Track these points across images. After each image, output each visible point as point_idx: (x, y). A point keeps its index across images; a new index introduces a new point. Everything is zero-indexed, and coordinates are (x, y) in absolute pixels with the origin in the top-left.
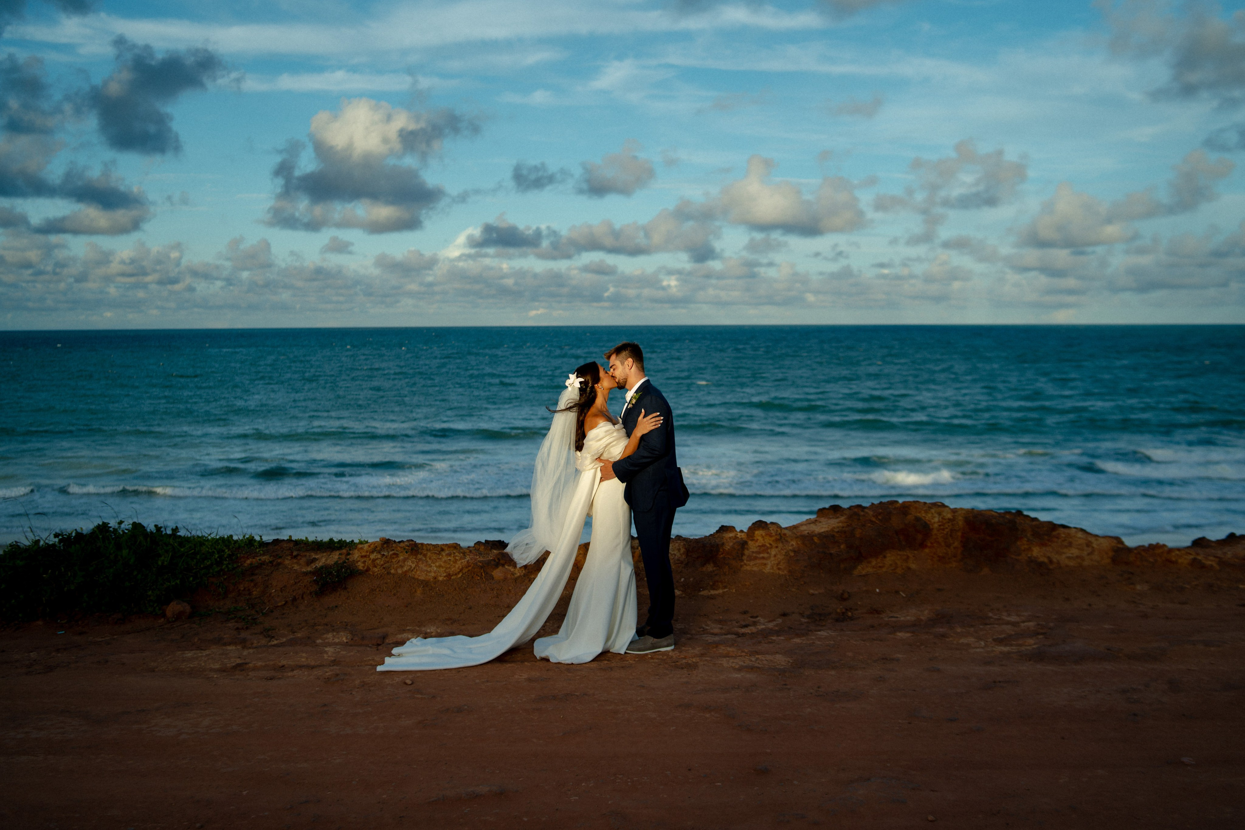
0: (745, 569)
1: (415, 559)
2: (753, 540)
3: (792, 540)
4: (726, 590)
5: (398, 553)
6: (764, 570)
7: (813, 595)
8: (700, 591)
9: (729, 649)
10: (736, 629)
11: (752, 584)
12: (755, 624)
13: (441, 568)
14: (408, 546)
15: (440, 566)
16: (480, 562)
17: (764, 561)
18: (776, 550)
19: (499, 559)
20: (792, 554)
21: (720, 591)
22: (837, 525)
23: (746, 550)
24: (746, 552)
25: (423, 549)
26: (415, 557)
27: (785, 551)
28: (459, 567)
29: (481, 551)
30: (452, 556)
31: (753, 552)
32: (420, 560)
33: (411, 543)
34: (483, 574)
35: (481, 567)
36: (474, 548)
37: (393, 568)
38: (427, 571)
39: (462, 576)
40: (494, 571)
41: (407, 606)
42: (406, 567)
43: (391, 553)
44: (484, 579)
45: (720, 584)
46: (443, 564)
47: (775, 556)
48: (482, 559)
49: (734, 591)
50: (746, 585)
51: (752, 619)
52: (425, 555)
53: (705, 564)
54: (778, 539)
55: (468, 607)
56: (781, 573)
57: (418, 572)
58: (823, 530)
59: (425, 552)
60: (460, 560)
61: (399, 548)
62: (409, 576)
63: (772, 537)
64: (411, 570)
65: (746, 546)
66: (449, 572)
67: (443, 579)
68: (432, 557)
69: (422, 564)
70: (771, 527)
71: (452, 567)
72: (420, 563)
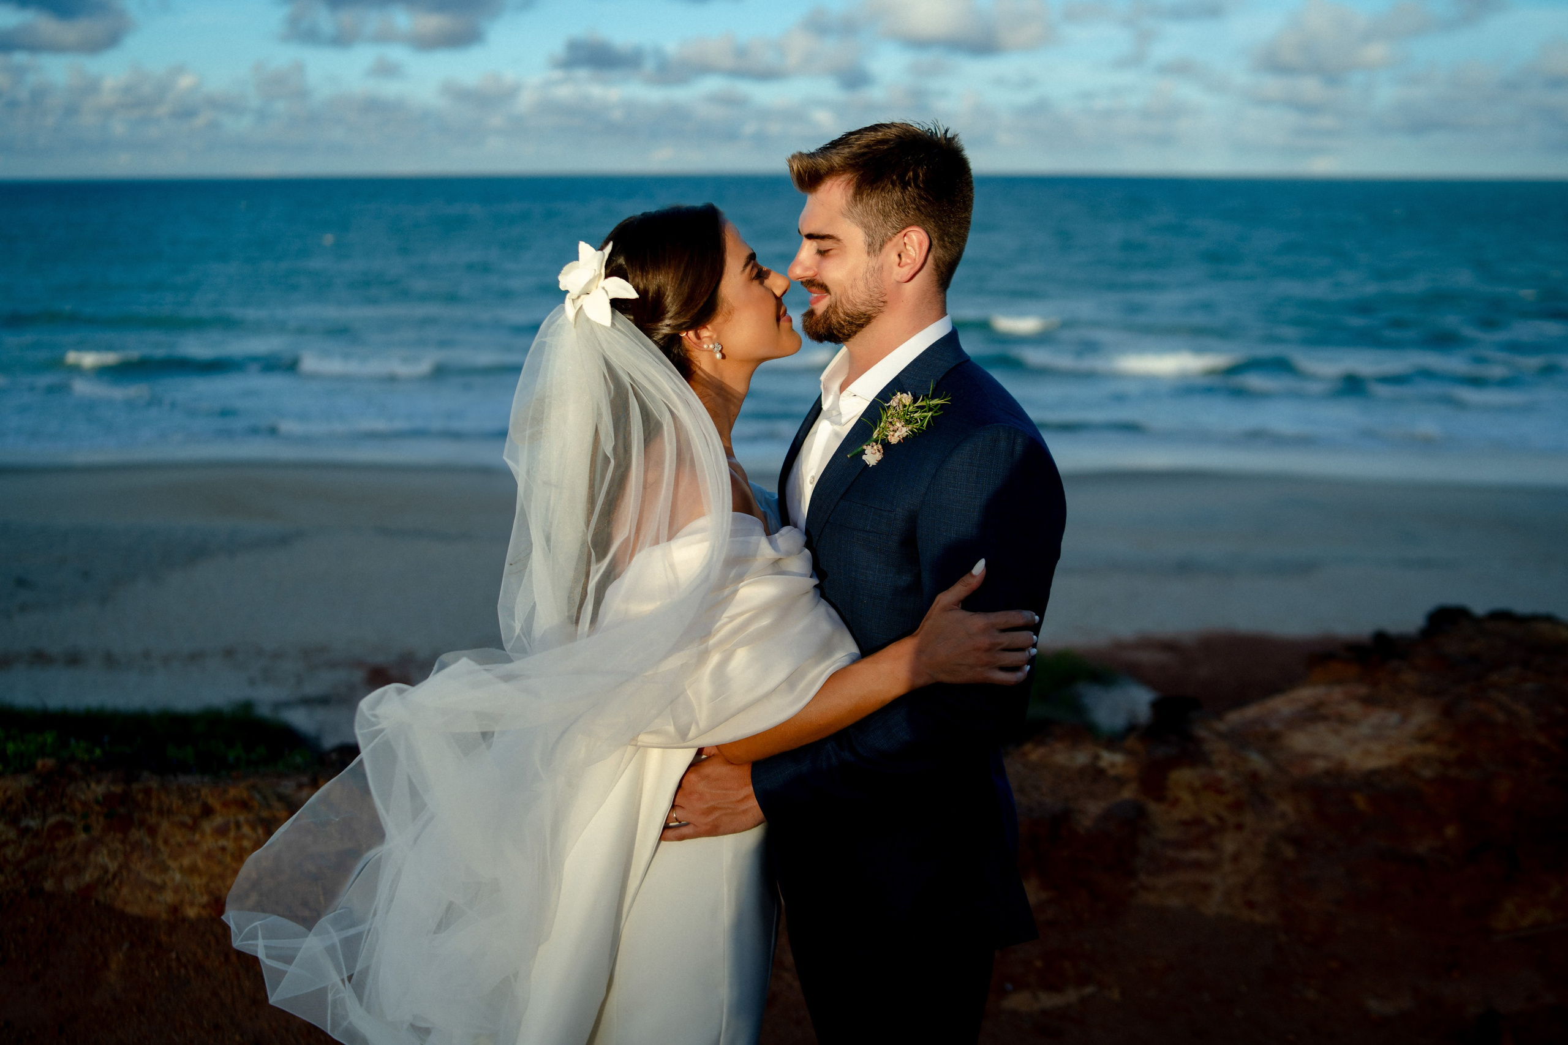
0: (1142, 902)
1: (123, 842)
2: (1160, 798)
4: (1088, 992)
6: (1202, 907)
8: (1004, 994)
11: (1170, 968)
13: (195, 876)
14: (100, 802)
15: (193, 870)
17: (1204, 878)
18: (1240, 837)
20: (1289, 852)
25: (149, 809)
26: (120, 836)
27: (1265, 840)
30: (232, 834)
31: (1167, 843)
37: (53, 875)
38: (152, 885)
42: (90, 871)
43: (52, 820)
46: (200, 863)
47: (1236, 858)
49: (1115, 995)
50: (1151, 968)
52: (152, 831)
56: (1258, 918)
57: (125, 891)
59: (154, 820)
62: (97, 902)
63: (1221, 792)
64: (106, 878)
65: (1142, 824)
66: (220, 889)
67: (199, 913)
68: (173, 836)
69: (141, 861)
70: (1212, 752)
71: (228, 872)
72: (136, 856)
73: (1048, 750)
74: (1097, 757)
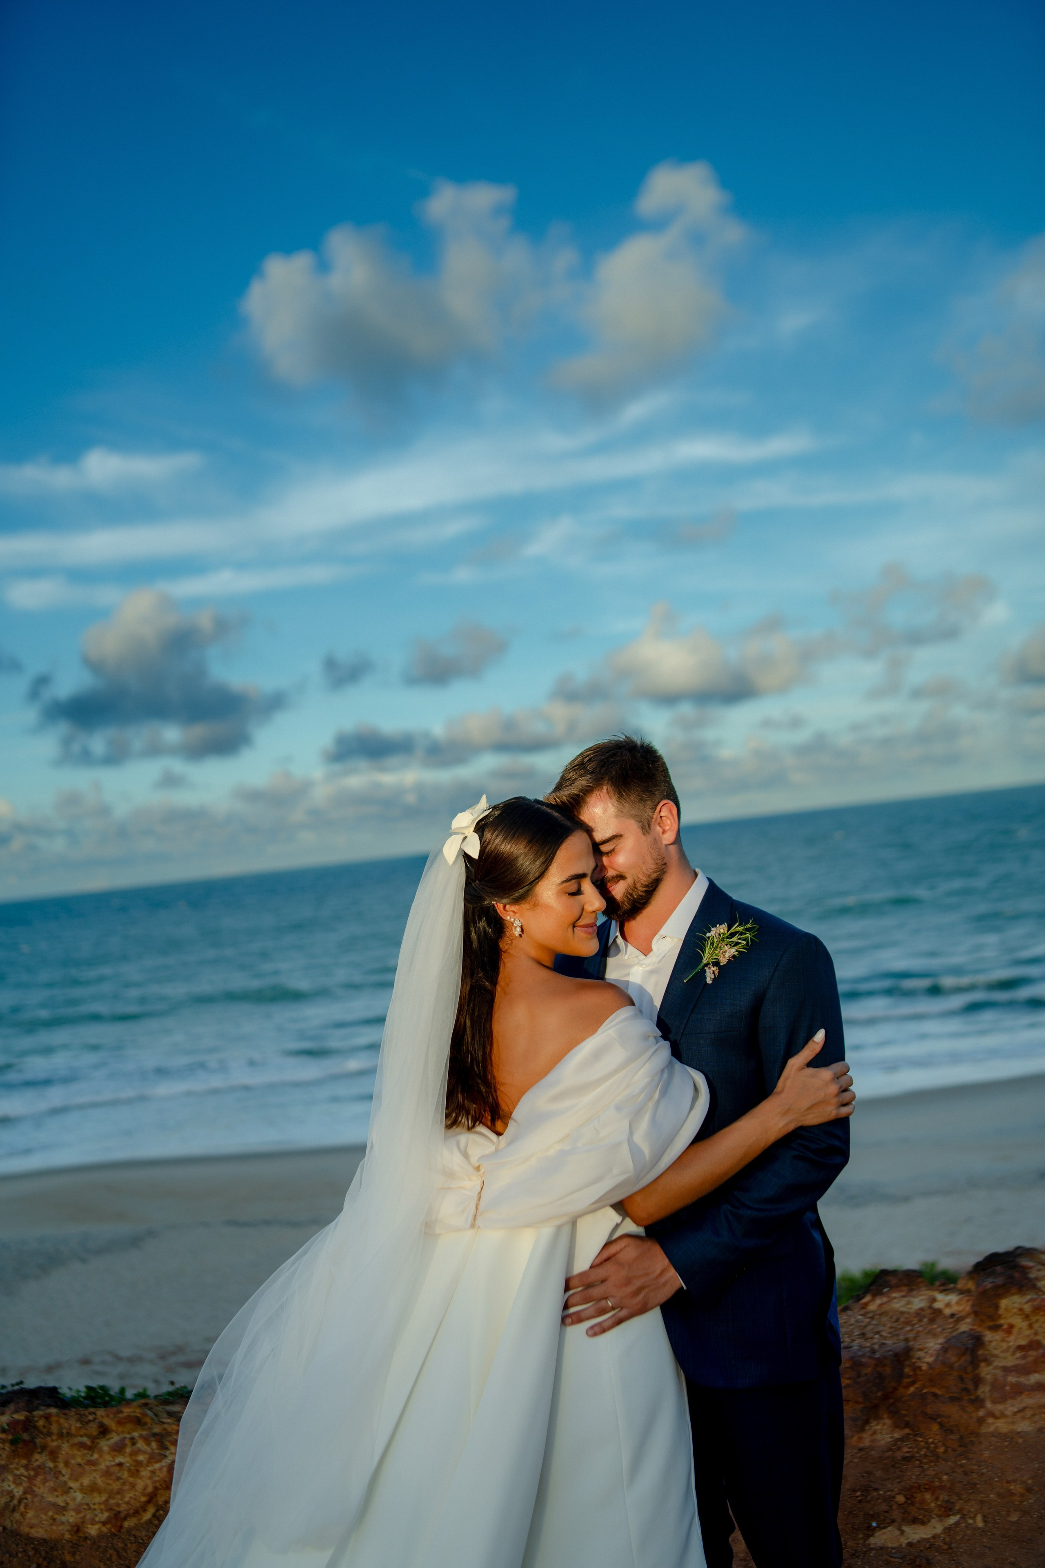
0: (992, 1429)
1: (26, 1467)
2: (996, 1328)
4: (953, 1520)
8: (870, 1532)
11: (1029, 1490)
13: (95, 1494)
15: (93, 1489)
23: (983, 1364)
24: (986, 1372)
26: (24, 1462)
28: (145, 1488)
30: (128, 1450)
31: (1006, 1369)
32: (41, 1468)
38: (54, 1505)
39: (154, 1516)
45: (928, 1496)
46: (99, 1481)
50: (1012, 1494)
52: (54, 1455)
53: (867, 1422)
57: (30, 1514)
59: (55, 1444)
60: (149, 1462)
64: (12, 1504)
65: (980, 1352)
66: (118, 1505)
67: (99, 1529)
68: (73, 1457)
69: (44, 1484)
70: (1037, 1279)
71: (126, 1487)
72: (40, 1478)
73: (885, 1299)
74: (934, 1300)
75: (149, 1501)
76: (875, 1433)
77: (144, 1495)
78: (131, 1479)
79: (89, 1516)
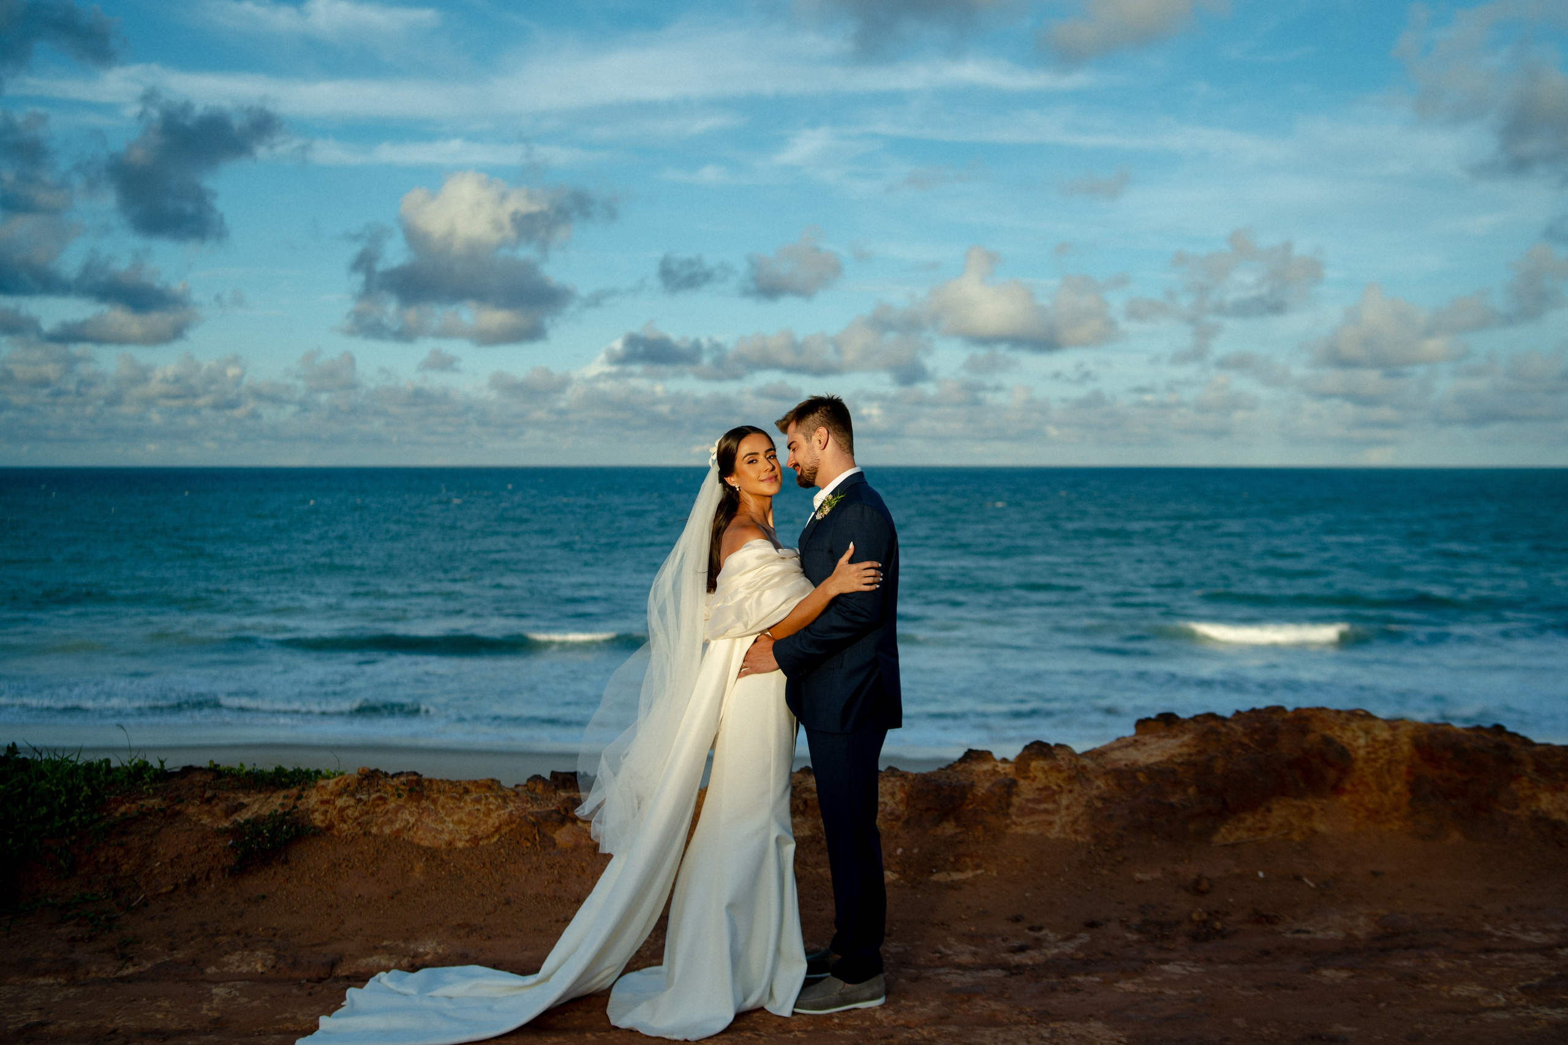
0: (1013, 831)
1: (417, 807)
2: (1025, 778)
3: (1097, 778)
4: (979, 872)
5: (386, 796)
6: (1048, 835)
7: (1141, 882)
8: (932, 873)
9: (994, 1005)
10: (1004, 955)
11: (1026, 861)
12: (1038, 943)
13: (462, 825)
14: (404, 784)
15: (461, 822)
16: (532, 814)
17: (1050, 818)
18: (1071, 796)
19: (566, 809)
20: (1099, 804)
21: (969, 874)
22: (1178, 751)
23: (1014, 796)
24: (1016, 800)
25: (431, 790)
26: (416, 803)
27: (1086, 798)
28: (494, 823)
29: (536, 794)
30: (483, 802)
31: (1028, 801)
32: (424, 809)
33: (410, 778)
34: (537, 838)
35: (534, 824)
36: (526, 788)
37: (376, 824)
38: (436, 830)
39: (499, 840)
40: (558, 832)
41: (392, 898)
42: (399, 822)
43: (374, 796)
44: (538, 846)
45: (968, 860)
46: (464, 818)
47: (1068, 807)
48: (536, 809)
49: (995, 874)
50: (1016, 862)
51: (1032, 933)
52: (435, 800)
53: (940, 821)
54: (1074, 777)
55: (504, 902)
56: (1080, 839)
57: (420, 833)
58: (1152, 760)
59: (435, 796)
60: (497, 809)
61: (389, 788)
62: (404, 839)
63: (1060, 771)
64: (408, 826)
65: (1014, 790)
66: (476, 832)
67: (464, 844)
68: (447, 803)
69: (428, 817)
70: (1058, 754)
71: (482, 823)
72: (425, 814)
73: (967, 765)
75: (496, 831)
76: (945, 828)
77: (493, 827)
78: (485, 819)
79: (457, 836)
